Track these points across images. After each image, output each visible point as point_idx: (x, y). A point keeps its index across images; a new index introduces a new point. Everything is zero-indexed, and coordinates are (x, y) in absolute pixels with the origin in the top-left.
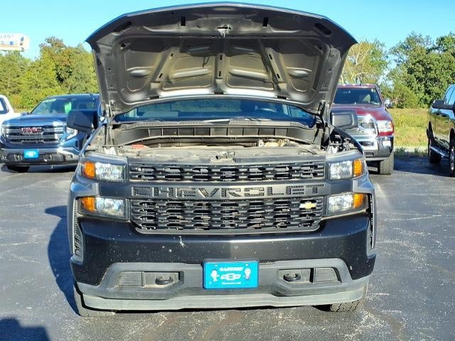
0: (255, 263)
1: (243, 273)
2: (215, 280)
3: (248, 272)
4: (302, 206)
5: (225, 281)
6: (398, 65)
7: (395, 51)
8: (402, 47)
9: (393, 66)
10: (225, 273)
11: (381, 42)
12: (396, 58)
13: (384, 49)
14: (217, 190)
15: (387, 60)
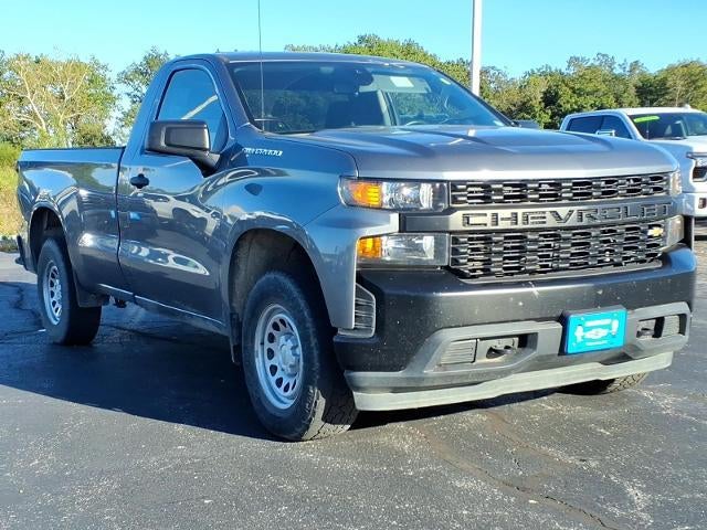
0: (621, 312)
1: (609, 327)
2: (579, 340)
3: (615, 324)
4: (650, 232)
5: (591, 340)
6: (134, 102)
7: (126, 78)
8: (138, 72)
9: (126, 104)
10: (591, 328)
11: (102, 62)
12: (130, 89)
13: (108, 75)
14: (571, 211)
15: (115, 93)
